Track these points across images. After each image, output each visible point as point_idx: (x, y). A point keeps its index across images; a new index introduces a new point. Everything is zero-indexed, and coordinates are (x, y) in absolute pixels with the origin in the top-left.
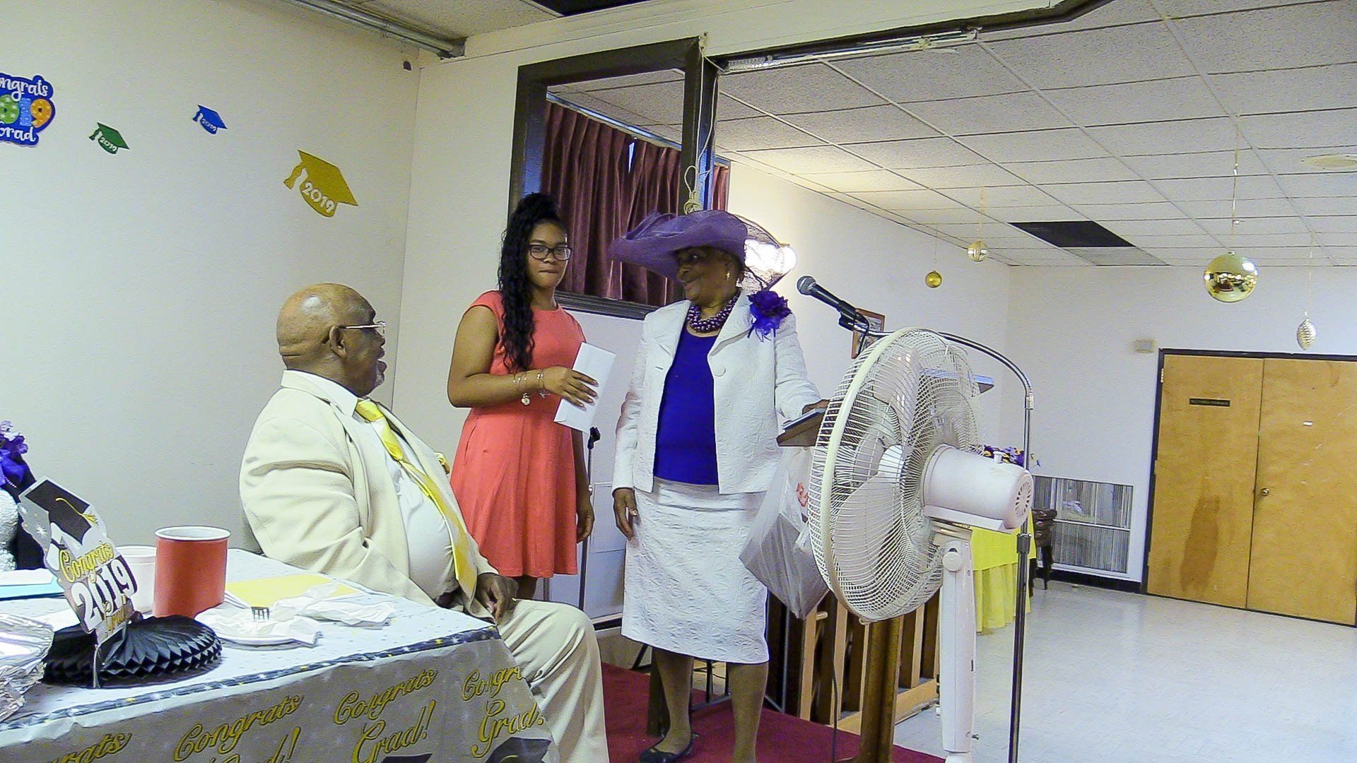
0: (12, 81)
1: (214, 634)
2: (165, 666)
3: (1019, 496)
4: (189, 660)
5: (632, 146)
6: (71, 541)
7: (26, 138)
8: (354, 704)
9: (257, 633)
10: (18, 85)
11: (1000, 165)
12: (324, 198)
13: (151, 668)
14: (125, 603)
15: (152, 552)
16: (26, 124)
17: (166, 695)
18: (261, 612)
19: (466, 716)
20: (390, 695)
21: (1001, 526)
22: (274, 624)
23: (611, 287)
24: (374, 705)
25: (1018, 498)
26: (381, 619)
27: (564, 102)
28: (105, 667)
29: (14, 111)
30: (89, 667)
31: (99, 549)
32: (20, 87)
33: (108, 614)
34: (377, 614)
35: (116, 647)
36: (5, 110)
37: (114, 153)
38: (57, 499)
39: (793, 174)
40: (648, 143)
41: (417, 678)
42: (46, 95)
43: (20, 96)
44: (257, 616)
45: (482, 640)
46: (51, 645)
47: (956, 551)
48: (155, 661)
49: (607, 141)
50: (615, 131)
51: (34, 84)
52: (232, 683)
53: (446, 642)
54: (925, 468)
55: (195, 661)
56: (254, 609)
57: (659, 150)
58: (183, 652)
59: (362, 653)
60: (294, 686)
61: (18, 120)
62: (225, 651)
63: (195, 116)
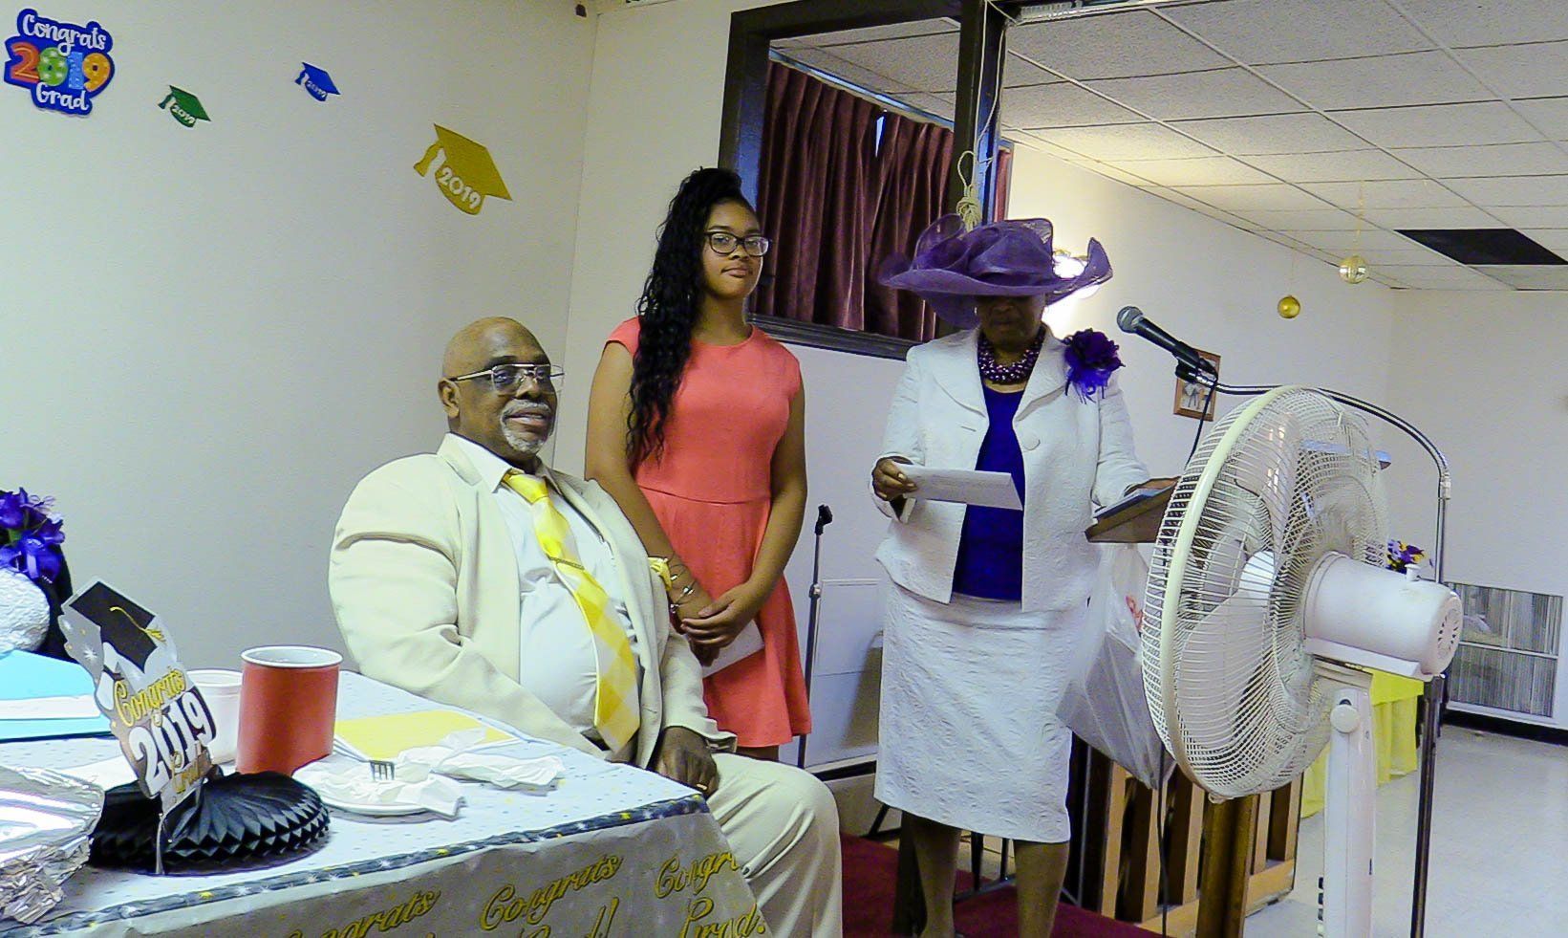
0: (59, 29)
1: (319, 800)
2: (254, 846)
3: (1442, 629)
4: (286, 838)
5: (880, 121)
6: (130, 669)
7: (76, 105)
8: (511, 900)
9: (377, 799)
10: (66, 35)
11: (1388, 151)
12: (468, 189)
13: (234, 849)
14: (199, 753)
15: (236, 679)
16: (77, 87)
17: (254, 888)
18: (383, 767)
19: (660, 920)
20: (557, 891)
21: (1416, 670)
22: (400, 787)
23: (849, 315)
24: (536, 903)
25: (1441, 632)
26: (544, 781)
27: (788, 60)
28: (173, 845)
29: (60, 69)
30: (151, 845)
31: (166, 679)
32: (70, 37)
33: (178, 770)
34: (540, 773)
35: (188, 816)
36: (50, 68)
37: (191, 125)
38: (113, 609)
39: (1098, 162)
40: (903, 118)
41: (594, 867)
42: (103, 48)
43: (69, 49)
44: (377, 774)
45: (683, 814)
46: (100, 816)
47: (1350, 704)
48: (240, 839)
49: (847, 116)
50: (858, 101)
51: (88, 34)
52: (344, 873)
53: (635, 817)
54: (1307, 585)
55: (293, 838)
56: (373, 763)
57: (918, 126)
58: (277, 825)
59: (521, 830)
60: (428, 877)
61: (66, 82)
62: (335, 823)
63: (298, 76)
